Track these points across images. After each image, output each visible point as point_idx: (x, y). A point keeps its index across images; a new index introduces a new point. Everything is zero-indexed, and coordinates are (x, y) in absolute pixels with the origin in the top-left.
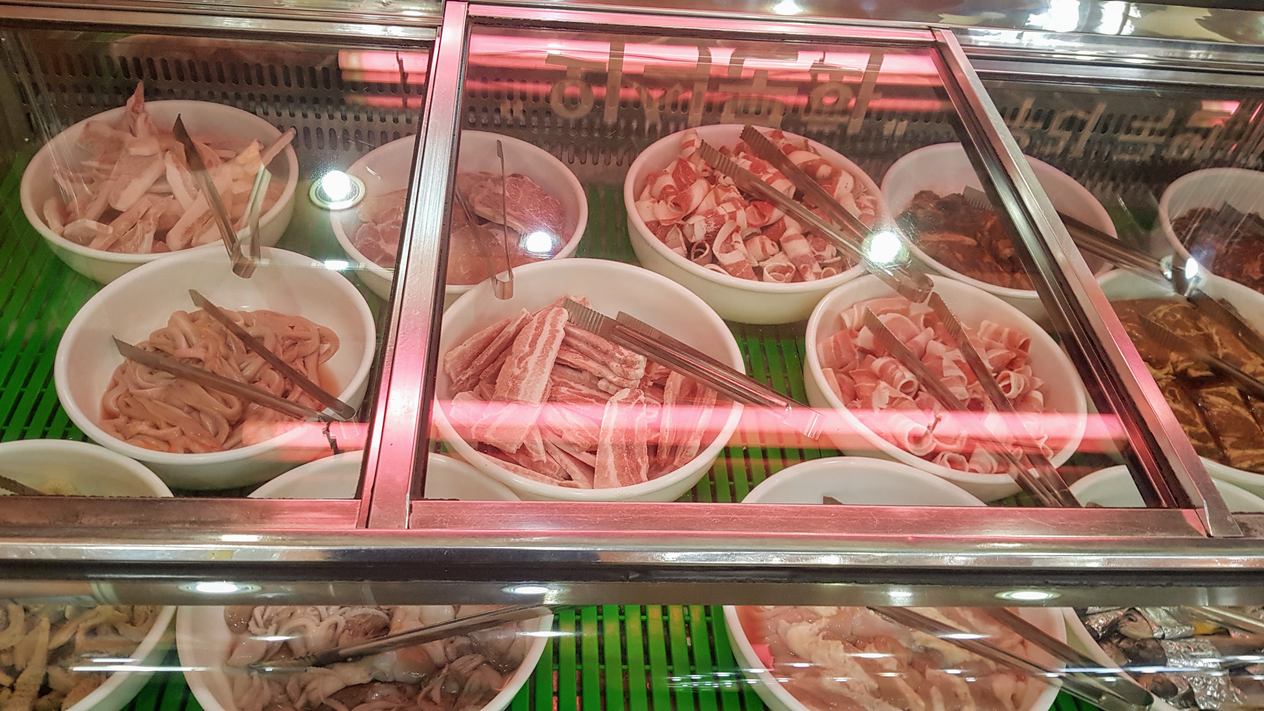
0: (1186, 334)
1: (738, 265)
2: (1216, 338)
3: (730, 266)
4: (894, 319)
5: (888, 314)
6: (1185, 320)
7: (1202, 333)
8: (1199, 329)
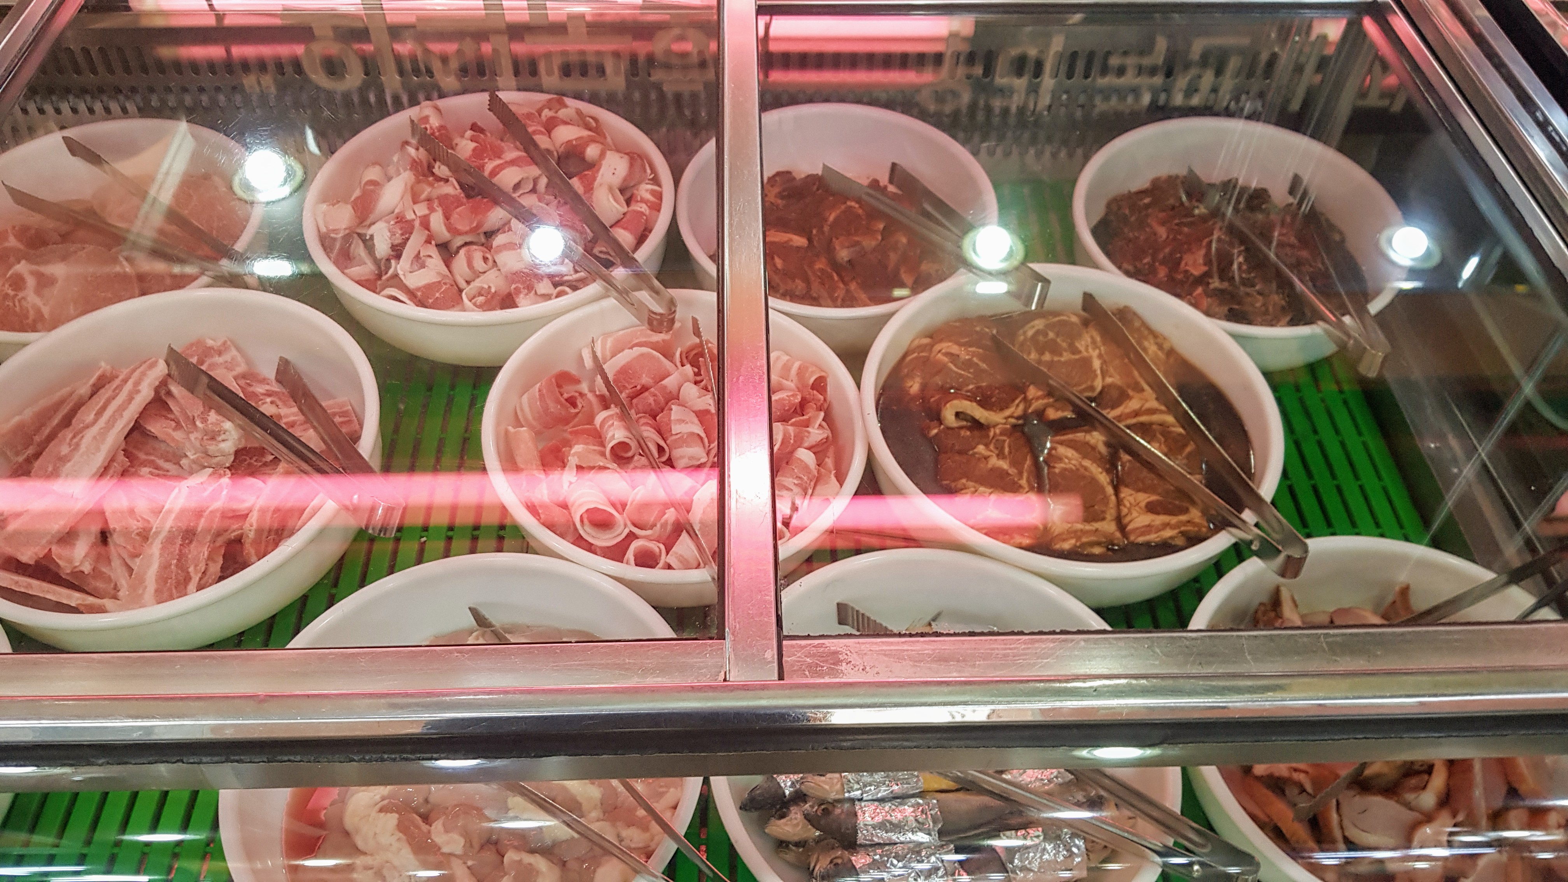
0: (1056, 359)
1: (429, 288)
2: (1097, 364)
3: (418, 289)
4: (642, 355)
5: (635, 349)
6: (1058, 340)
7: (1077, 357)
8: (1076, 351)
